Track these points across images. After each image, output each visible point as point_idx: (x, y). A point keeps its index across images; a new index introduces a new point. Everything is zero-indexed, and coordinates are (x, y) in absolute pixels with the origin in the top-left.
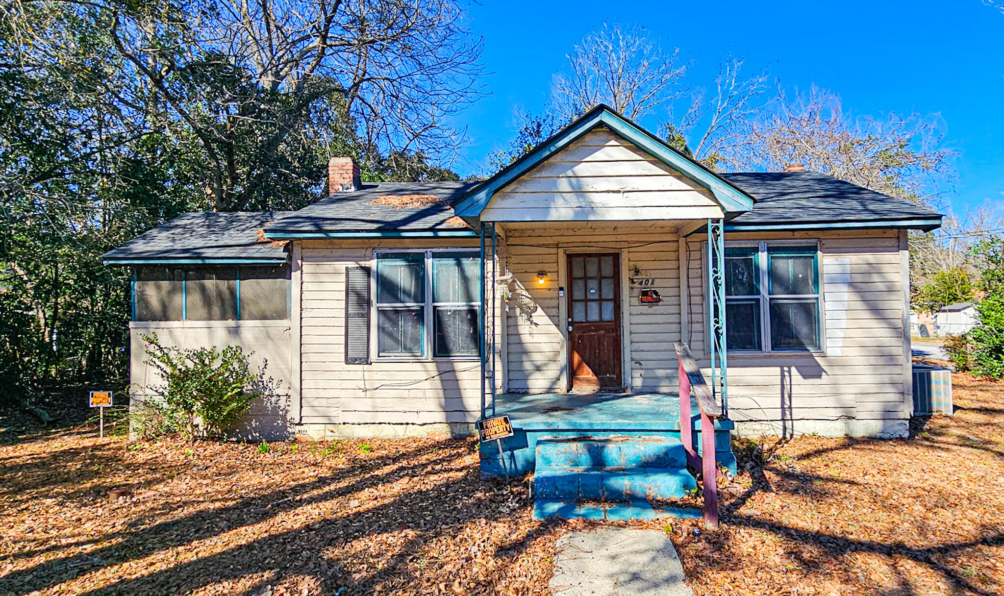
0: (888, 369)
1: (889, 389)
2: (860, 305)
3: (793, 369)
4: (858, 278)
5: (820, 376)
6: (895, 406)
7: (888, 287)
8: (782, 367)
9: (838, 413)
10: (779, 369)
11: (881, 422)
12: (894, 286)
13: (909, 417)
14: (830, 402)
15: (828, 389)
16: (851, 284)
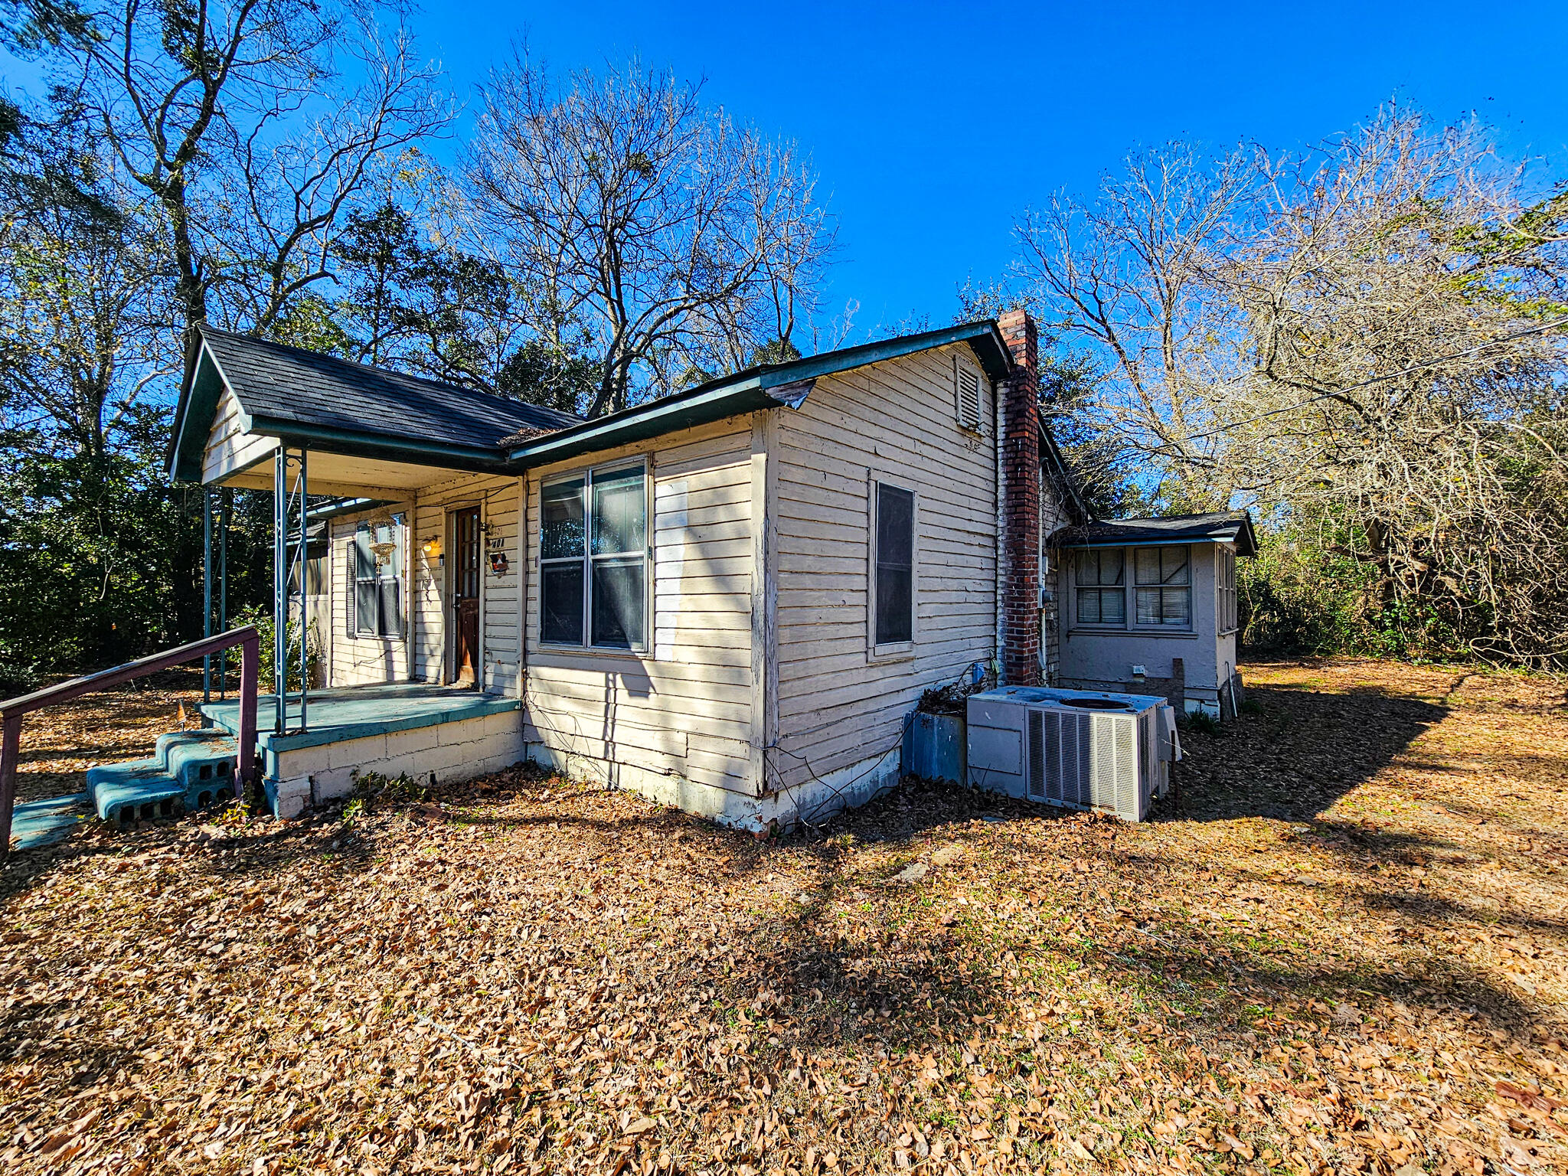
0: (732, 694)
1: (734, 732)
2: (698, 568)
3: (618, 677)
4: (699, 517)
5: (646, 694)
6: (741, 767)
7: (738, 531)
8: (607, 674)
9: (664, 762)
10: (603, 675)
11: (721, 794)
12: (746, 528)
13: (755, 794)
14: (655, 741)
15: (655, 718)
16: (689, 528)
